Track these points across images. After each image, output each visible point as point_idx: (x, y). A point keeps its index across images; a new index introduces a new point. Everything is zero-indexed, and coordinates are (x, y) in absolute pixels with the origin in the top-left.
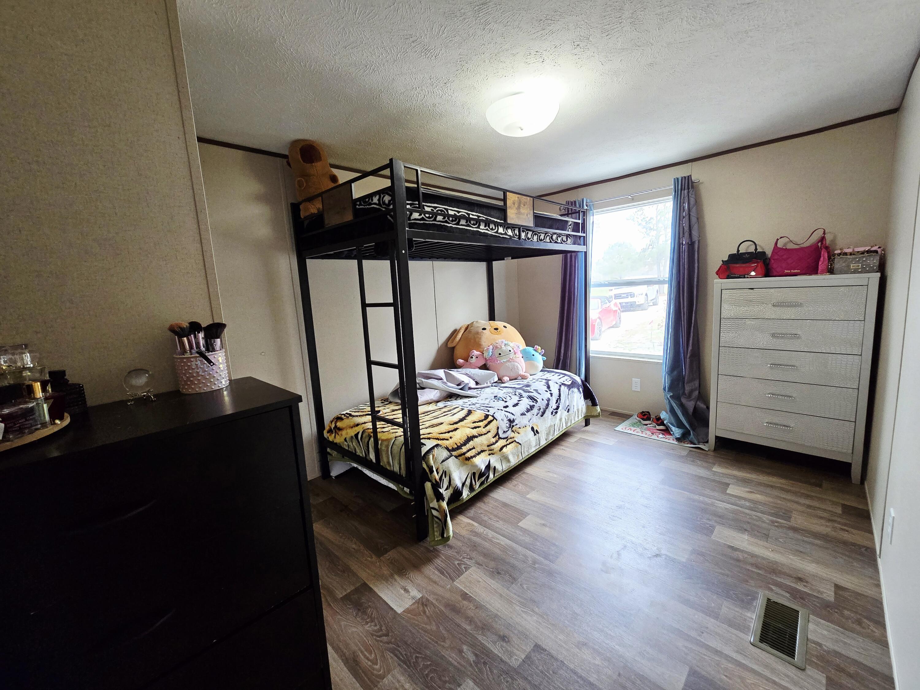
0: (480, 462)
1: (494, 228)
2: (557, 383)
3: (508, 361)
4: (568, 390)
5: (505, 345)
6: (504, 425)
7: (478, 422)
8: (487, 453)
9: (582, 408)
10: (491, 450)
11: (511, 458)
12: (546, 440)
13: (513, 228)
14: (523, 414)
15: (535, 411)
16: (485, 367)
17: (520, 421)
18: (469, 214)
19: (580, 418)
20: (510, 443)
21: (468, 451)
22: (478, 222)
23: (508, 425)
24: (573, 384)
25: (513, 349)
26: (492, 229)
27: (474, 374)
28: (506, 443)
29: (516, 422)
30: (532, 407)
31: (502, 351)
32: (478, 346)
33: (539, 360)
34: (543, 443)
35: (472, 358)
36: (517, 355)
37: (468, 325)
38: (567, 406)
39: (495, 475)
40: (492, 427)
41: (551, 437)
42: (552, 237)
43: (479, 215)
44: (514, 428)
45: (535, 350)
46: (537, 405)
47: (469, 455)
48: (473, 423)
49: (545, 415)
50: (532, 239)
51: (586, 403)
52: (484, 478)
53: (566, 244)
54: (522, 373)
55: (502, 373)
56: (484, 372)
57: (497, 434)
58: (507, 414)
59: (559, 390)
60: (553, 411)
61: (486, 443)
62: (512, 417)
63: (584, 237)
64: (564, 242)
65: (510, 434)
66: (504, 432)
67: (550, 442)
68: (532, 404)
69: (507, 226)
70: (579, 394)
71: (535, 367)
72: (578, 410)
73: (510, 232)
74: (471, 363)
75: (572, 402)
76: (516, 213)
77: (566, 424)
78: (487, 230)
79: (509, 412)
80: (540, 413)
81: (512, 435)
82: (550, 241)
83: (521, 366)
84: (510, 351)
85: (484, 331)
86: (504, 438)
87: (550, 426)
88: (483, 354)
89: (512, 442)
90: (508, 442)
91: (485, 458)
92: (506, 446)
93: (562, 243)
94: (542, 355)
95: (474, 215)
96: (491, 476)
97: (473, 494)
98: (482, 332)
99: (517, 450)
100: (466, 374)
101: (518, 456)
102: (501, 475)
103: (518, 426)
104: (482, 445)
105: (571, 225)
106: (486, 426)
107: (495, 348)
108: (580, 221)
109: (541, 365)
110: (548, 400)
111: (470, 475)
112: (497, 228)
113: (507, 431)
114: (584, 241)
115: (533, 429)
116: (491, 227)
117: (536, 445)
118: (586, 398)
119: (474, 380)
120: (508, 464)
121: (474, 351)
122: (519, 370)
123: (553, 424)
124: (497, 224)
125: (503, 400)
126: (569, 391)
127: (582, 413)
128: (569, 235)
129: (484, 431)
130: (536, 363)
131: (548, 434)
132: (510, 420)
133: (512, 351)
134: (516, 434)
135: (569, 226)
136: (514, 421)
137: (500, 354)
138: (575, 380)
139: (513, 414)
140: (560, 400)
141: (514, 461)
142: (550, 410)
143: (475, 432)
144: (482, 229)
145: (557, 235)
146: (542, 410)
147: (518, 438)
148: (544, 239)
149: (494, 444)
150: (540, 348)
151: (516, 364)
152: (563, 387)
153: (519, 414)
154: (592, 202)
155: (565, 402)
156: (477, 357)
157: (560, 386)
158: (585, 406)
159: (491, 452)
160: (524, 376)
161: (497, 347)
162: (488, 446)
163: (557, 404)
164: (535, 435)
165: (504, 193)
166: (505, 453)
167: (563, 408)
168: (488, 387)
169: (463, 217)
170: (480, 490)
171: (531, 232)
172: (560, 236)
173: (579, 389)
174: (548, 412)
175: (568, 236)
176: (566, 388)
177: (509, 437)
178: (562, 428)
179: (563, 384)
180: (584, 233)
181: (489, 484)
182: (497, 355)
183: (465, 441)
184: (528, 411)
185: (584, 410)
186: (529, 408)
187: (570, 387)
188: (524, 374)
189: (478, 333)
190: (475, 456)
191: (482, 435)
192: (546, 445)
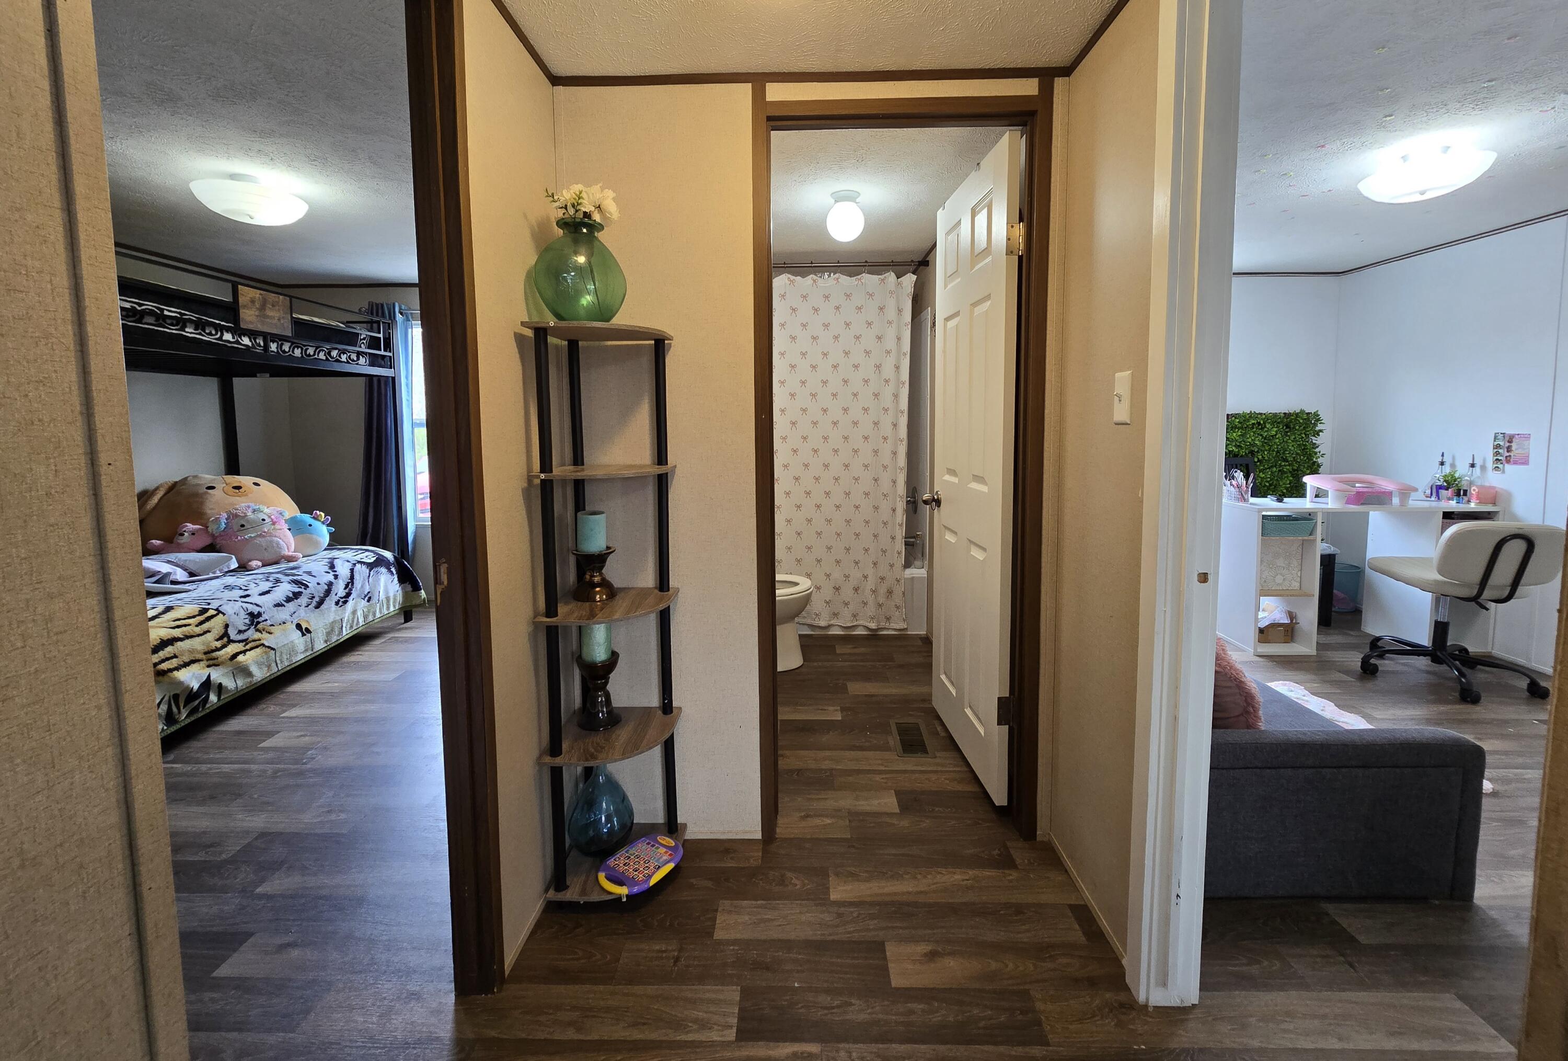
0: (191, 677)
1: (214, 332)
2: (348, 561)
3: (260, 536)
4: (368, 571)
5: (254, 511)
6: (241, 621)
7: (184, 619)
8: (203, 664)
9: (395, 596)
10: (211, 659)
11: (254, 669)
12: (326, 641)
13: (252, 335)
14: (278, 605)
15: (303, 600)
16: (211, 548)
17: (270, 615)
18: (162, 310)
19: (392, 609)
20: (251, 649)
21: (163, 661)
22: (181, 323)
23: (247, 621)
24: (380, 562)
25: (270, 517)
26: (210, 334)
27: (186, 560)
28: (244, 649)
29: (265, 616)
30: (297, 595)
31: (248, 521)
32: (198, 515)
33: (323, 533)
34: (320, 646)
35: (182, 535)
36: (277, 526)
37: (176, 483)
38: (366, 593)
39: (222, 697)
40: (216, 624)
41: (334, 638)
42: (329, 353)
43: (183, 312)
44: (260, 626)
45: (314, 518)
46: (306, 592)
47: (164, 666)
48: (174, 621)
49: (323, 607)
50: (291, 353)
51: (402, 589)
52: (197, 702)
53: (357, 364)
54: (286, 552)
55: (245, 556)
56: (209, 556)
57: (226, 634)
58: (245, 605)
59: (352, 570)
60: (339, 601)
61: (201, 648)
62: (256, 610)
63: (390, 357)
64: (353, 361)
65: (252, 634)
66: (240, 632)
67: (333, 645)
68: (297, 590)
69: (238, 331)
70: (389, 576)
71: (316, 544)
72: (388, 599)
73: (246, 341)
74: (179, 544)
75: (375, 586)
76: (257, 316)
77: (365, 617)
78: (200, 334)
79: (251, 603)
80: (314, 604)
81: (257, 635)
82: (327, 358)
83: (287, 542)
84: (263, 520)
85: (210, 491)
86: (239, 642)
87: (333, 622)
88: (207, 527)
89: (257, 647)
90: (248, 647)
91: (201, 672)
92: (244, 652)
93: (348, 362)
94: (328, 525)
95: (171, 312)
96: (213, 698)
97: (174, 728)
98: (207, 493)
99: (268, 658)
100: (169, 562)
101: (269, 667)
102: (235, 697)
103: (269, 622)
104: (191, 651)
105: (364, 339)
106: (201, 623)
107: (232, 516)
108: (381, 336)
109: (326, 539)
110: (330, 584)
111: (166, 698)
112: (219, 333)
113: (245, 631)
114: (389, 362)
115: (299, 626)
116: (207, 331)
117: (306, 650)
118: (401, 581)
119: (185, 570)
120: (249, 680)
121: (188, 524)
122: (280, 548)
123: (338, 618)
124: (222, 329)
125: (241, 589)
126: (370, 571)
127: (394, 602)
128: (363, 352)
129: (198, 630)
130: (314, 536)
131: (329, 634)
132: (251, 614)
133: (268, 520)
134: (265, 635)
135: (361, 340)
136: (259, 614)
137: (243, 526)
138: (383, 556)
139: (257, 605)
140: (353, 584)
141: (259, 674)
142: (333, 598)
143: (177, 633)
144: (190, 332)
145: (339, 350)
146: (317, 599)
147: (268, 640)
148: (314, 355)
149: (218, 649)
150: (323, 514)
151: (276, 539)
152: (358, 566)
153: (271, 606)
154: (410, 309)
155: (362, 586)
156: (193, 534)
157: (354, 565)
158: (400, 592)
159: (211, 662)
160: (291, 557)
161: (236, 516)
162: (205, 653)
163: (347, 590)
164: (303, 635)
165: (233, 286)
166: (241, 662)
167: (359, 596)
168: (217, 577)
169: (151, 313)
170: (187, 722)
171: (289, 344)
172: (344, 353)
173: (389, 570)
174: (330, 603)
175: (359, 354)
176: (364, 567)
177: (250, 639)
178: (357, 624)
179: (359, 562)
180: (390, 352)
181: (208, 711)
182: (236, 528)
183: (155, 646)
184: (289, 600)
185: (400, 598)
186: (291, 595)
187: (371, 566)
188: (290, 554)
189: (196, 495)
190: (177, 669)
191: (192, 637)
192: (326, 649)
